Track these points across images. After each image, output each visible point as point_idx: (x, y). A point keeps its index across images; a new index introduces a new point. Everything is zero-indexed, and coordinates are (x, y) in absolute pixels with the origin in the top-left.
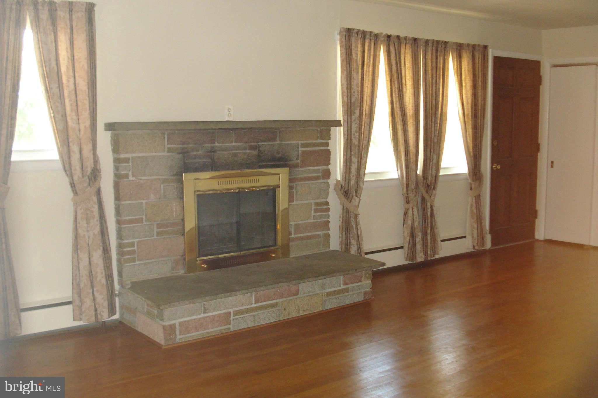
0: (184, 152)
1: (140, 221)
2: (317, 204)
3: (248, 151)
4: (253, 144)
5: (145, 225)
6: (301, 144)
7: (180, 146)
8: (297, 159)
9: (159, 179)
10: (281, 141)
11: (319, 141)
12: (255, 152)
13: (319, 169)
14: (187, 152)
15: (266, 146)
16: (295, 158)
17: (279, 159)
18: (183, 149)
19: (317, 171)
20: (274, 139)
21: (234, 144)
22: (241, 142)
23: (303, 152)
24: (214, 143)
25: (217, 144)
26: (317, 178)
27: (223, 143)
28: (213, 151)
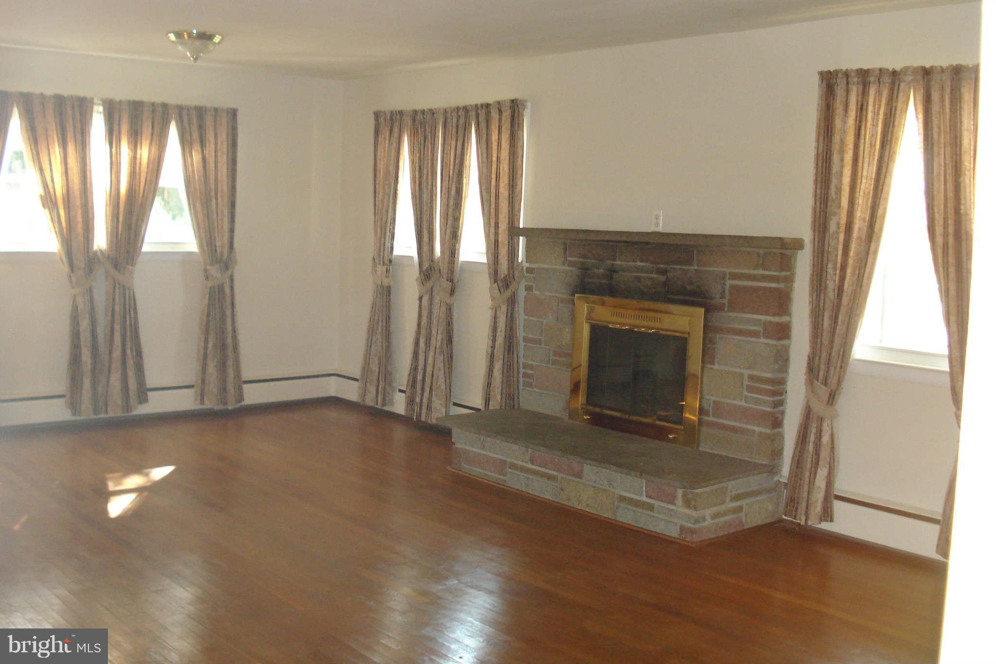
0: (585, 269)
1: (539, 342)
2: (752, 378)
3: (654, 276)
4: (662, 266)
5: (543, 348)
6: (730, 273)
7: (582, 260)
8: (722, 297)
9: (557, 297)
10: (698, 265)
11: (761, 272)
12: (662, 278)
13: (760, 320)
14: (587, 269)
15: (677, 271)
16: (718, 296)
17: (693, 293)
18: (582, 263)
19: (757, 322)
20: (689, 262)
21: (639, 264)
22: (647, 262)
23: (733, 287)
24: (615, 260)
25: (618, 262)
26: (755, 334)
27: (625, 261)
28: (613, 271)
